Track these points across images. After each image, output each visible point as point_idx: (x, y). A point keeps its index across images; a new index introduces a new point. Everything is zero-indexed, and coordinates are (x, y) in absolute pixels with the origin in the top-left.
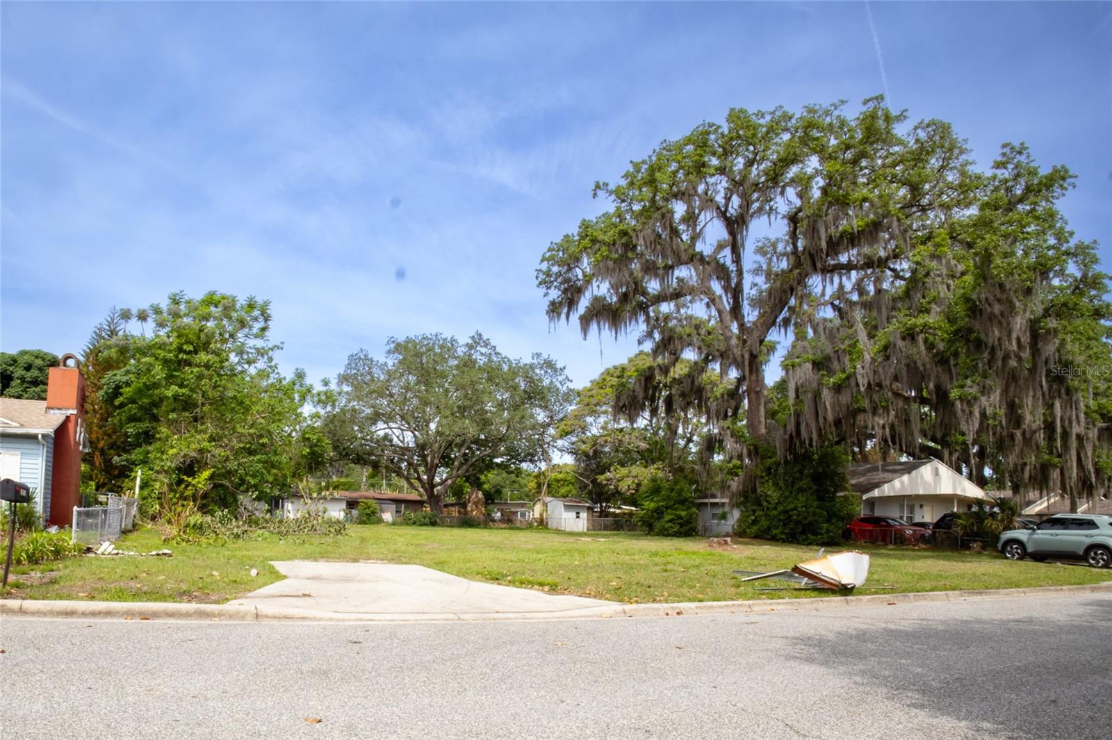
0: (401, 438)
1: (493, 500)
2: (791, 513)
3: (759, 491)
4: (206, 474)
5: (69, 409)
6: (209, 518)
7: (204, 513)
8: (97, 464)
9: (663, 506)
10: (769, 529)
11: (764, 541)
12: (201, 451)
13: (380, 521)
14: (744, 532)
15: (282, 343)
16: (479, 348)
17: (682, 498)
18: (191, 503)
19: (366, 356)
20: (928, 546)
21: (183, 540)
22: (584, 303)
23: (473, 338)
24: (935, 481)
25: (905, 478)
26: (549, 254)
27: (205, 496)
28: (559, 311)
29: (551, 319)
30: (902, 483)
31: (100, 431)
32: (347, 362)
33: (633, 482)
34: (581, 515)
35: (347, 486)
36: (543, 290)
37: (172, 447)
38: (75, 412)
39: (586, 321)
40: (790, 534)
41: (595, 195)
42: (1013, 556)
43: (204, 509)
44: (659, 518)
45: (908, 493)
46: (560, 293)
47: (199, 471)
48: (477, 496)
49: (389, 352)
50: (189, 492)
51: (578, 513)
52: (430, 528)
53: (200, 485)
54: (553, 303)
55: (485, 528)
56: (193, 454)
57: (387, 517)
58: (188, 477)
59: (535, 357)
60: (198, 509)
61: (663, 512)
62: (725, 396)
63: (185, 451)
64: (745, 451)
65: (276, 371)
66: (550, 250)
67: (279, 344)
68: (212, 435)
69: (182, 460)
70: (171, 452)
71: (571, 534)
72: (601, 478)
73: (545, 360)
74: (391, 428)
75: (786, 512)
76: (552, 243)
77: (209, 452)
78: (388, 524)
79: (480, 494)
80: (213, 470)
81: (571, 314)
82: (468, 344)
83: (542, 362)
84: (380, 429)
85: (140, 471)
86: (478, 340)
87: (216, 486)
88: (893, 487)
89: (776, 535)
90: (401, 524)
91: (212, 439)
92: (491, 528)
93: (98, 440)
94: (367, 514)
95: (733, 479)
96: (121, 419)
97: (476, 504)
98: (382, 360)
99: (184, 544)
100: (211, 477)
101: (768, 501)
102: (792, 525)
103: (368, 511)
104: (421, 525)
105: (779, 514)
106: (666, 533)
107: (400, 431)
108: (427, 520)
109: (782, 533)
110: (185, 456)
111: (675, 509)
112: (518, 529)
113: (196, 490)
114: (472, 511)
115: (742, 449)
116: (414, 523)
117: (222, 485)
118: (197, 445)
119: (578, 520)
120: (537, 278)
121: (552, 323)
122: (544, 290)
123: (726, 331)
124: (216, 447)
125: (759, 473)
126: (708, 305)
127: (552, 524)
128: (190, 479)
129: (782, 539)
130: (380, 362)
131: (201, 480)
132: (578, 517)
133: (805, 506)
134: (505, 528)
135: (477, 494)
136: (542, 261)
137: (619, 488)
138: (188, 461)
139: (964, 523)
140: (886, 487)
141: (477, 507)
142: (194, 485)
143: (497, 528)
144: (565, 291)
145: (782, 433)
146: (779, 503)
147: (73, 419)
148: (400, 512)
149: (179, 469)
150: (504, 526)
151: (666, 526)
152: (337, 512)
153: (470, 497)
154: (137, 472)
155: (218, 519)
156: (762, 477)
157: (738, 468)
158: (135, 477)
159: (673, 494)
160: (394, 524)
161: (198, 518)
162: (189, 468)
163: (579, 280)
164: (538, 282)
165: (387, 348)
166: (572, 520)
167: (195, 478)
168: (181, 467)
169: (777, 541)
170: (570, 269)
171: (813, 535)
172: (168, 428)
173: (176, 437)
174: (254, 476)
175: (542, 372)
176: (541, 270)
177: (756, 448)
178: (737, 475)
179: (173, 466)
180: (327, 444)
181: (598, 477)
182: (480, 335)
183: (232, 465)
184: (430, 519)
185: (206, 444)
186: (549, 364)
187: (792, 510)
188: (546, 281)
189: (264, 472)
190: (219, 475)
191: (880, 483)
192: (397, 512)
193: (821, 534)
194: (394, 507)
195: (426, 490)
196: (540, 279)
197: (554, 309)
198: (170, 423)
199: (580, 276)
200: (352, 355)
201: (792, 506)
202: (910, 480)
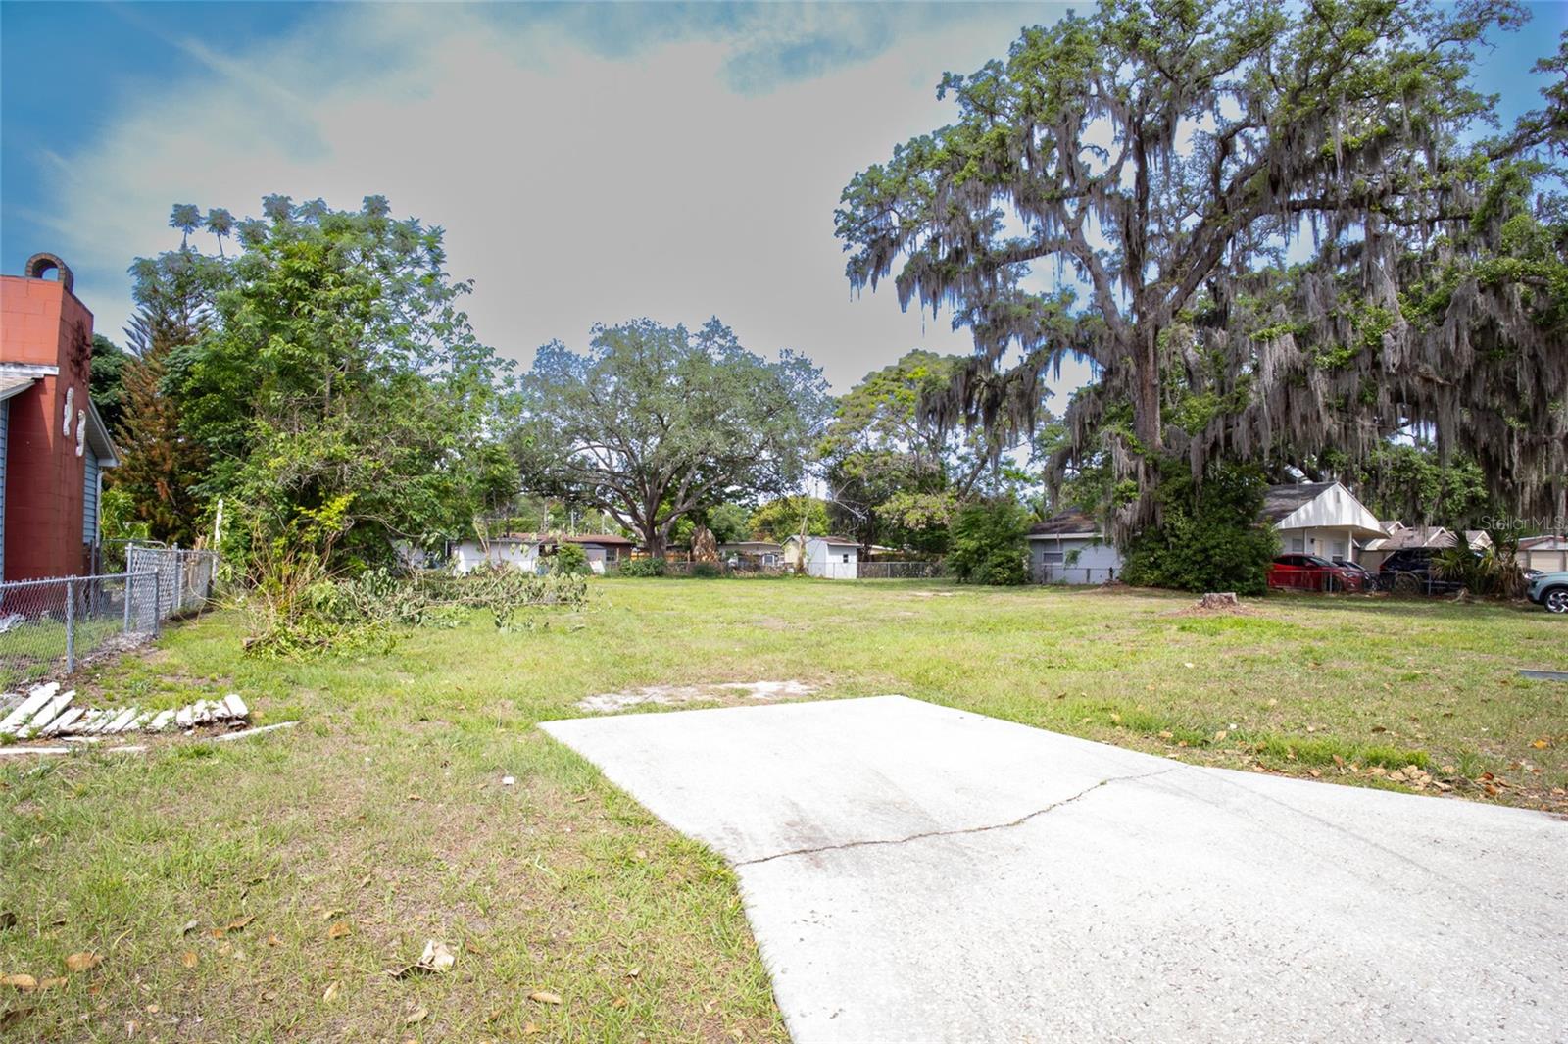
0: (607, 461)
1: (723, 541)
2: (1212, 552)
3: (1160, 521)
4: (341, 502)
5: (40, 365)
6: (349, 586)
7: (341, 575)
8: (163, 497)
9: (986, 545)
10: (1177, 574)
11: (1170, 592)
12: (331, 460)
13: (588, 572)
14: (1140, 579)
15: (471, 282)
16: (717, 339)
17: (1010, 533)
18: (314, 556)
19: (561, 349)
20: (1383, 594)
21: (294, 643)
22: (900, 261)
23: (708, 325)
24: (1337, 508)
25: (1310, 505)
26: (851, 190)
27: (340, 543)
28: (865, 271)
29: (854, 282)
30: (1307, 512)
31: (166, 445)
32: (536, 357)
33: (923, 515)
34: (850, 557)
35: (524, 528)
36: (843, 241)
37: (276, 454)
38: (55, 371)
39: (904, 285)
40: (1206, 581)
41: (941, 96)
42: (1559, 607)
43: (338, 568)
44: (980, 561)
45: (1313, 524)
46: (865, 246)
47: (328, 497)
48: (706, 537)
49: (593, 343)
50: (310, 536)
51: (846, 556)
52: (655, 581)
53: (330, 523)
54: (855, 260)
55: (728, 578)
56: (317, 466)
57: (598, 565)
58: (308, 508)
59: (784, 355)
60: (328, 568)
61: (985, 553)
62: (1092, 394)
63: (300, 459)
64: (1141, 468)
65: (465, 322)
66: (853, 183)
67: (465, 283)
68: (350, 433)
69: (295, 477)
70: (274, 462)
71: (839, 583)
72: (879, 510)
73: (797, 359)
74: (592, 448)
75: (1205, 550)
76: (857, 174)
77: (347, 462)
78: (599, 576)
79: (710, 533)
80: (354, 494)
81: (880, 277)
82: (702, 333)
83: (793, 361)
84: (581, 449)
85: (221, 501)
86: (715, 328)
87: (359, 525)
88: (1298, 517)
89: (1187, 583)
90: (617, 576)
91: (350, 439)
92: (735, 578)
93: (164, 459)
94: (570, 563)
95: (1125, 507)
96: (192, 418)
97: (705, 547)
98: (585, 354)
99: (296, 652)
100: (351, 509)
101: (1177, 537)
102: (1210, 569)
103: (570, 559)
104: (643, 576)
105: (1195, 553)
106: (991, 580)
107: (605, 449)
108: (652, 569)
109: (1197, 579)
110: (300, 469)
111: (1003, 548)
112: (769, 578)
113: (323, 532)
114: (700, 556)
115: (1137, 466)
116: (634, 574)
117: (370, 523)
118: (322, 449)
119: (845, 565)
120: (836, 222)
121: (855, 288)
122: (845, 241)
123: (1107, 303)
124: (359, 453)
125: (1163, 497)
126: (1079, 267)
127: (813, 571)
128: (311, 513)
129: (1196, 588)
130: (582, 356)
131: (333, 514)
132: (846, 561)
133: (1230, 543)
134: (753, 578)
135: (706, 533)
136: (843, 199)
137: (905, 523)
138: (306, 480)
139: (1447, 562)
140: (1292, 516)
141: (706, 550)
142: (319, 524)
143: (742, 579)
144: (873, 244)
145: (1200, 442)
146: (1194, 538)
147: (50, 385)
148: (613, 559)
149: (291, 494)
150: (750, 575)
151: (993, 571)
152: (524, 561)
153: (696, 538)
154: (217, 503)
155: (368, 587)
156: (1166, 503)
157: (1131, 490)
158: (214, 512)
159: (998, 529)
160: (607, 576)
161: (324, 589)
162: (309, 493)
163: (894, 228)
164: (836, 228)
165: (592, 338)
166: (837, 564)
167: (321, 510)
168: (293, 492)
169: (1189, 590)
170: (882, 213)
171: (1237, 581)
172: (269, 420)
173: (283, 435)
174: (421, 511)
175: (794, 374)
176: (842, 212)
177: (1156, 464)
178: (1129, 500)
179: (279, 488)
180: (513, 467)
181: (875, 508)
182: (718, 322)
183: (383, 491)
184: (655, 567)
185: (339, 448)
186: (803, 365)
187: (1214, 547)
188: (848, 228)
189: (437, 502)
190: (365, 505)
191: (1284, 511)
192: (608, 559)
193: (1247, 580)
194: (603, 552)
195: (644, 529)
196: (840, 224)
197: (857, 271)
198: (272, 412)
199: (895, 222)
200: (543, 348)
201: (1213, 542)
202: (1315, 508)
